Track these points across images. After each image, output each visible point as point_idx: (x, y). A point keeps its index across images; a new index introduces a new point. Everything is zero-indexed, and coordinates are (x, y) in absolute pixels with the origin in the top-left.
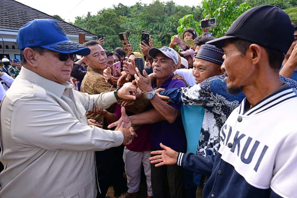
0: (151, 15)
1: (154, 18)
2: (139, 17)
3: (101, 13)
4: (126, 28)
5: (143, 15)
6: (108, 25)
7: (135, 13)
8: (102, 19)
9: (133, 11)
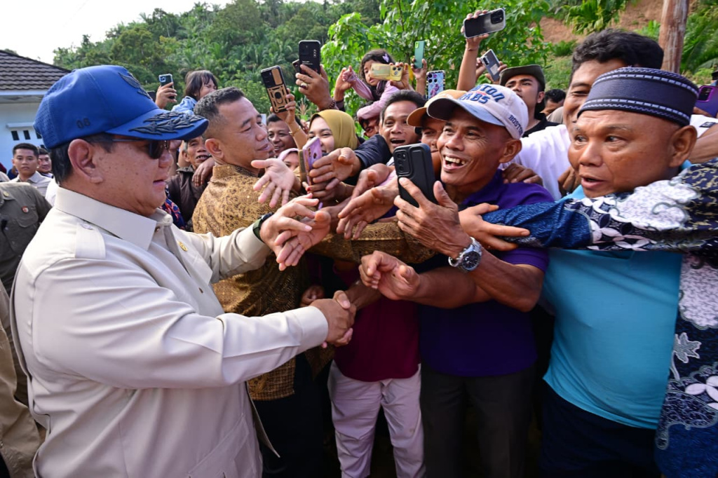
0: (232, 28)
1: (240, 35)
2: (206, 35)
3: (114, 36)
4: (177, 65)
5: (214, 31)
6: (135, 61)
7: (195, 28)
8: (118, 48)
9: (189, 24)
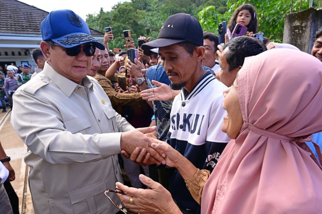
0: (175, 6)
1: (179, 10)
2: (161, 10)
3: (115, 9)
4: (145, 25)
5: (165, 8)
6: (124, 22)
7: (156, 6)
8: (116, 15)
9: (153, 3)
